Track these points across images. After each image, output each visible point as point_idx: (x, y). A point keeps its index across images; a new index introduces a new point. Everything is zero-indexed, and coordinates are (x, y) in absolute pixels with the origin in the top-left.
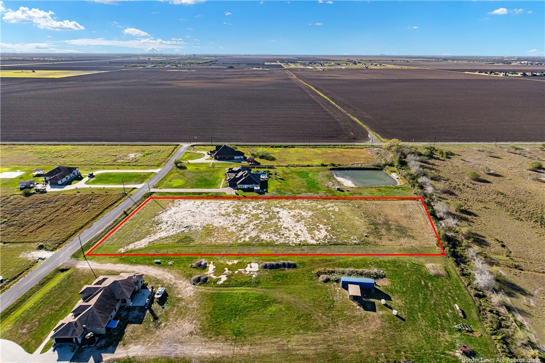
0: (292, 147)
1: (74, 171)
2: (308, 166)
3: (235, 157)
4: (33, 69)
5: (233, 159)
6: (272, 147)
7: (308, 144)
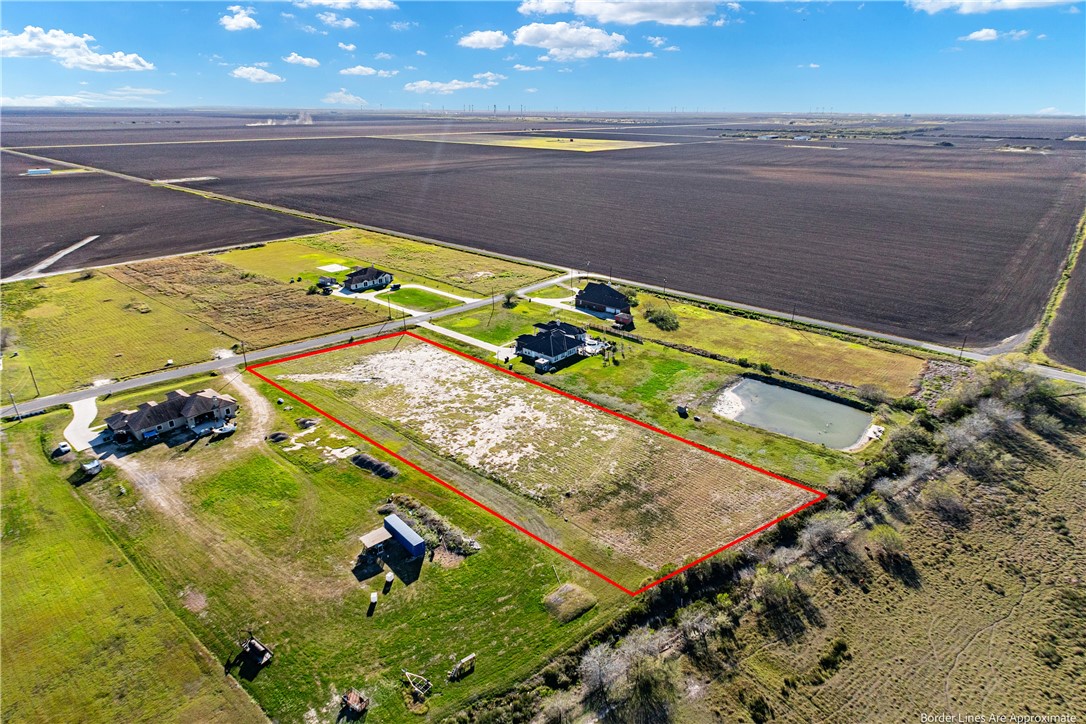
0: (751, 318)
1: (380, 278)
2: (714, 357)
3: (608, 309)
4: (572, 136)
5: (604, 311)
6: (711, 308)
7: (789, 317)
